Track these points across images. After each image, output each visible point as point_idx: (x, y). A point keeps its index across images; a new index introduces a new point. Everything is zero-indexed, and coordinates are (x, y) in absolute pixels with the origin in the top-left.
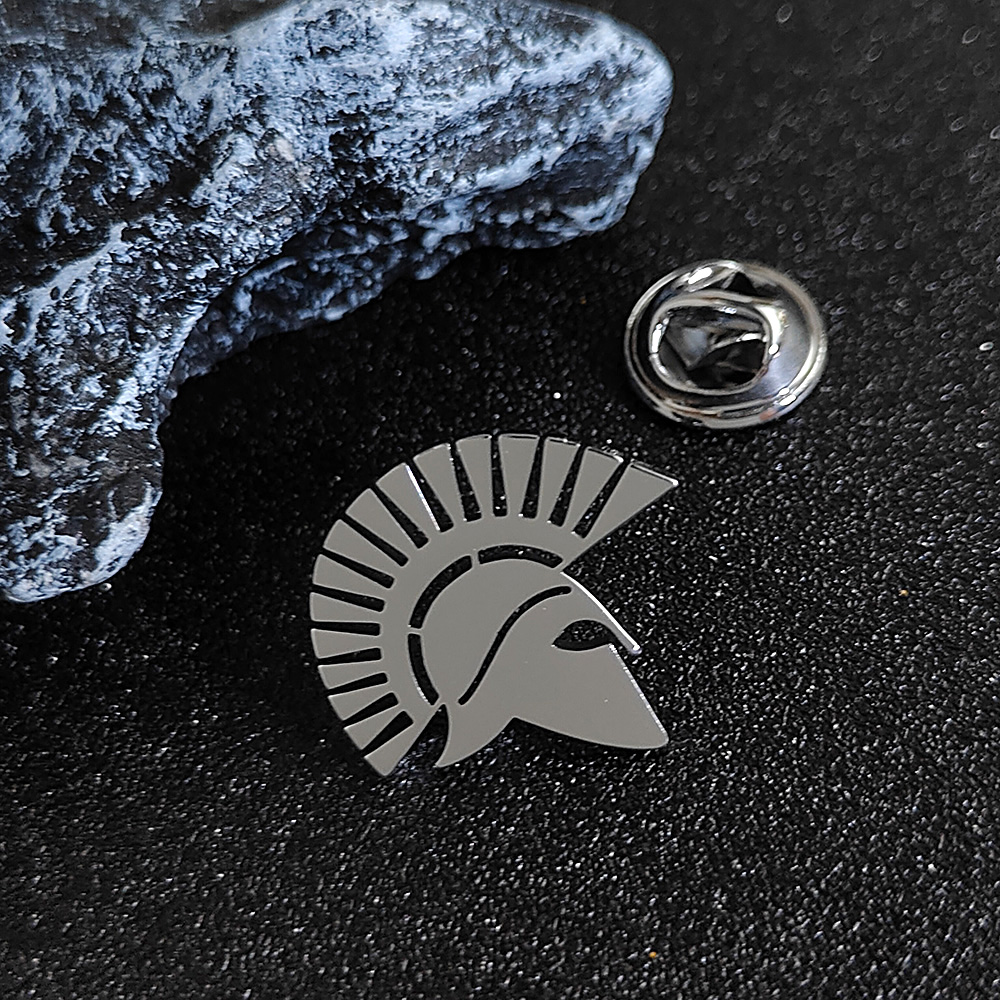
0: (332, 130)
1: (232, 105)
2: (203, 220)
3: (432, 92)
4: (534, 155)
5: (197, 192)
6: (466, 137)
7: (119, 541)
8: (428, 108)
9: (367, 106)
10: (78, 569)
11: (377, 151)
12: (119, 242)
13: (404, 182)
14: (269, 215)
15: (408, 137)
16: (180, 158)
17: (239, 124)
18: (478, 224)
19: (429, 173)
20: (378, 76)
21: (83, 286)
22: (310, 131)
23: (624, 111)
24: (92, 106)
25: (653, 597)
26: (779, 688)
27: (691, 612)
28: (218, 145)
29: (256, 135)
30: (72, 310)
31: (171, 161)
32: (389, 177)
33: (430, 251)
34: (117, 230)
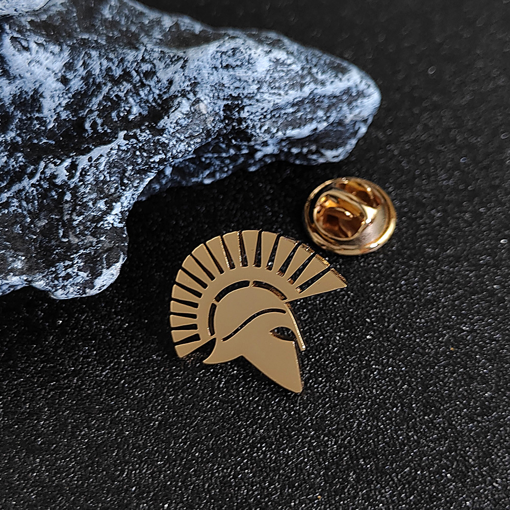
0: (225, 102)
1: (181, 84)
2: (162, 135)
3: (273, 91)
4: (313, 125)
5: (161, 122)
6: (285, 114)
7: (105, 278)
8: (271, 98)
10: (85, 288)
11: (244, 114)
12: (122, 140)
13: (254, 130)
14: (191, 137)
15: (259, 110)
16: (154, 104)
17: (184, 94)
18: (281, 151)
19: (265, 128)
20: (250, 81)
21: (103, 158)
22: (216, 101)
23: (357, 111)
25: (339, 334)
26: (391, 385)
27: (355, 344)
28: (173, 102)
30: (97, 169)
31: (150, 105)
32: (247, 127)
33: (257, 160)
34: (122, 134)
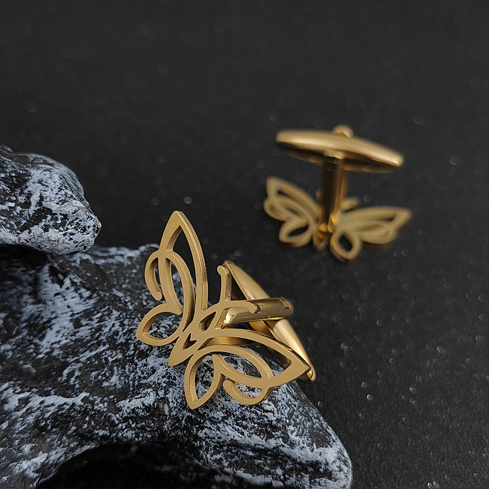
9: (208, 415)
24: (119, 339)
29: (159, 396)
